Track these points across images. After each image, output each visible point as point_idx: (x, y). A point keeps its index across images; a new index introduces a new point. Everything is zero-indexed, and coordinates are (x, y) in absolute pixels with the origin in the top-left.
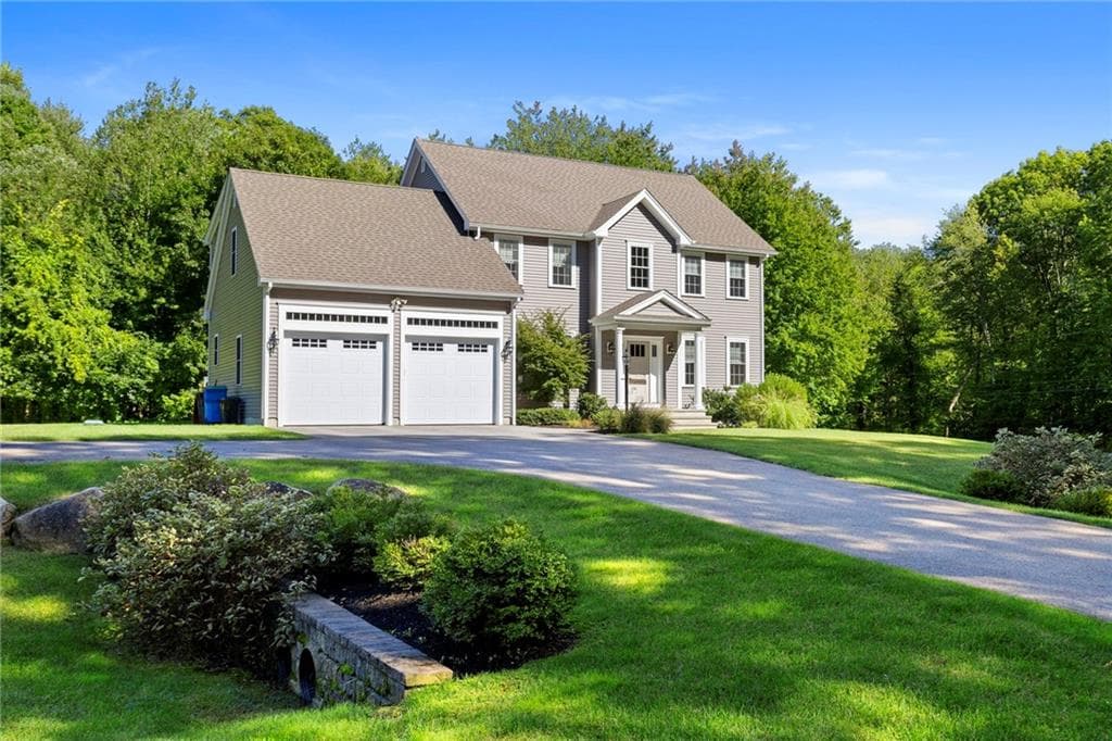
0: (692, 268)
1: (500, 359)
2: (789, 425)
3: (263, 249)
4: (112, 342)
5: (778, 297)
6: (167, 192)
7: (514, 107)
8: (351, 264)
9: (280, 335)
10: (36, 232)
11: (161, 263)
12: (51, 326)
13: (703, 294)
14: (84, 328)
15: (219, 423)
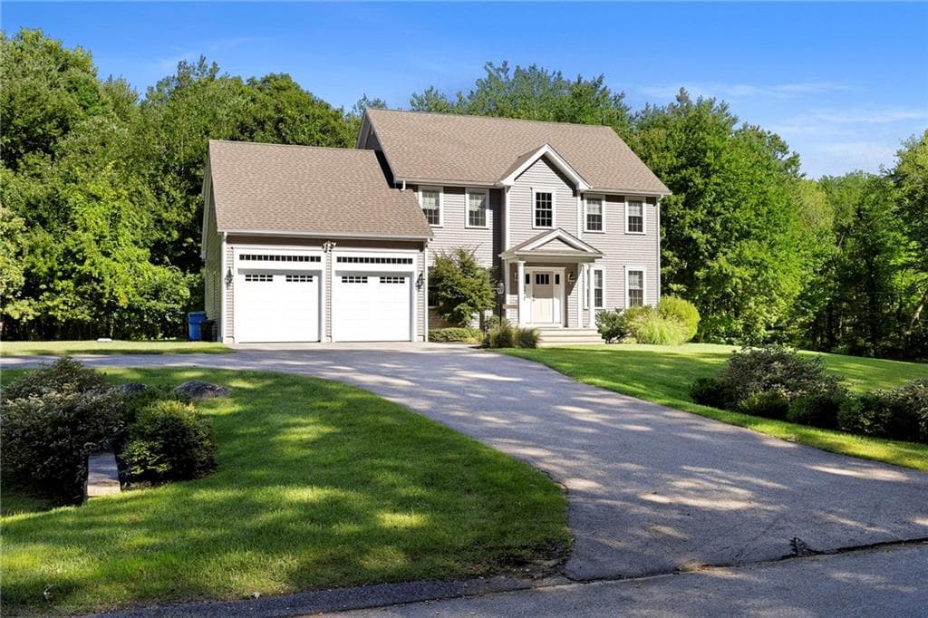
0: (594, 209)
1: (415, 288)
2: (662, 341)
3: (223, 206)
4: (151, 275)
5: (718, 227)
6: (194, 153)
7: (485, 67)
8: (293, 215)
9: (235, 272)
10: (92, 188)
11: (190, 210)
12: (102, 263)
13: (604, 230)
14: (128, 264)
15: (198, 340)
